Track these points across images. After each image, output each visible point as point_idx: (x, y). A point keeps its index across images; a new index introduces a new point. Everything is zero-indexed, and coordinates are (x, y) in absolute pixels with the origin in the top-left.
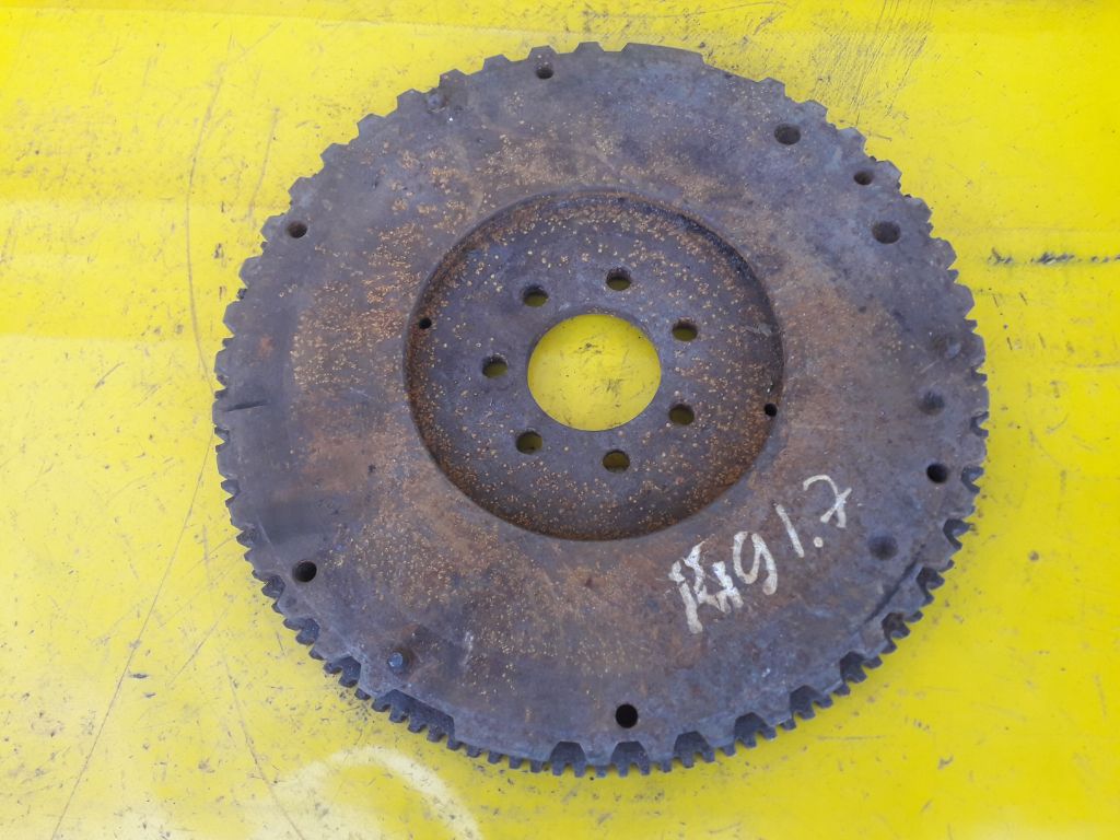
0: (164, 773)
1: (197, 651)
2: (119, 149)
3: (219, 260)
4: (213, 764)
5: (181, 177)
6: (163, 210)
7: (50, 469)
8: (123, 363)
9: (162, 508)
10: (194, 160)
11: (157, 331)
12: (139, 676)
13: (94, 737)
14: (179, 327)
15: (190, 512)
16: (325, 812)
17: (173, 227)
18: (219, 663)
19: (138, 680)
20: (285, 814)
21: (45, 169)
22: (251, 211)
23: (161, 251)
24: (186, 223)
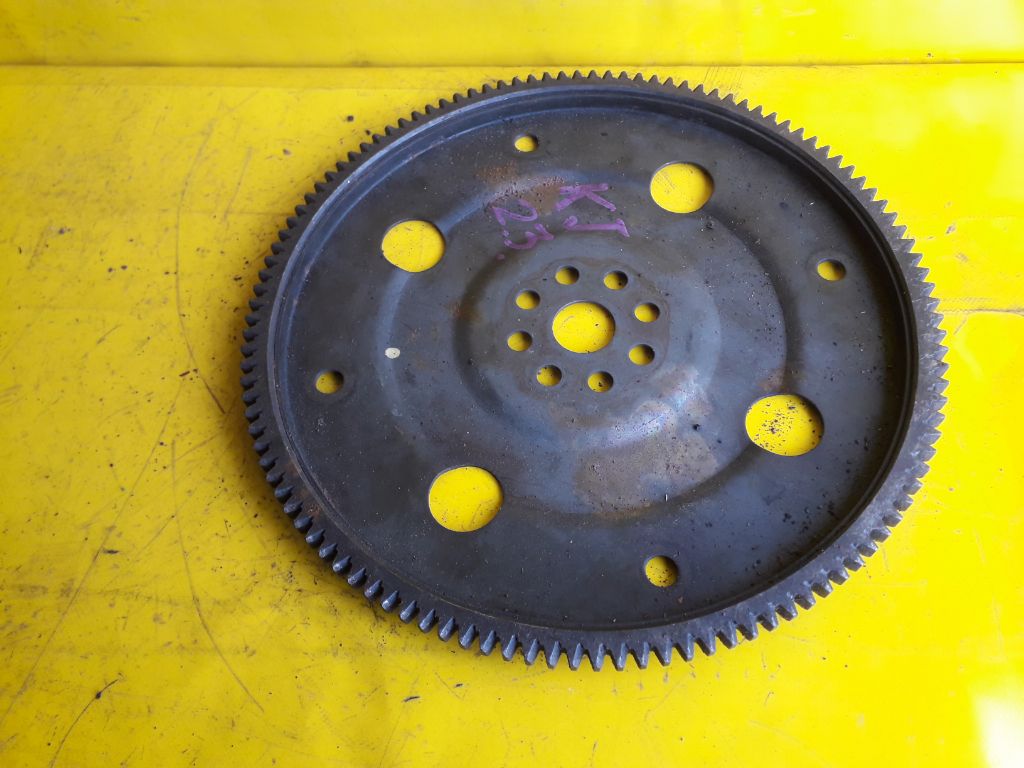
0: (125, 624)
1: (159, 533)
2: (130, 177)
4: (165, 618)
5: (175, 195)
6: (159, 218)
8: (121, 325)
9: (141, 429)
10: (186, 184)
11: (148, 302)
12: (111, 552)
14: (166, 301)
16: (254, 652)
17: (167, 229)
18: (176, 542)
19: (109, 555)
20: (221, 655)
22: (225, 216)
23: (156, 246)
24: (177, 227)
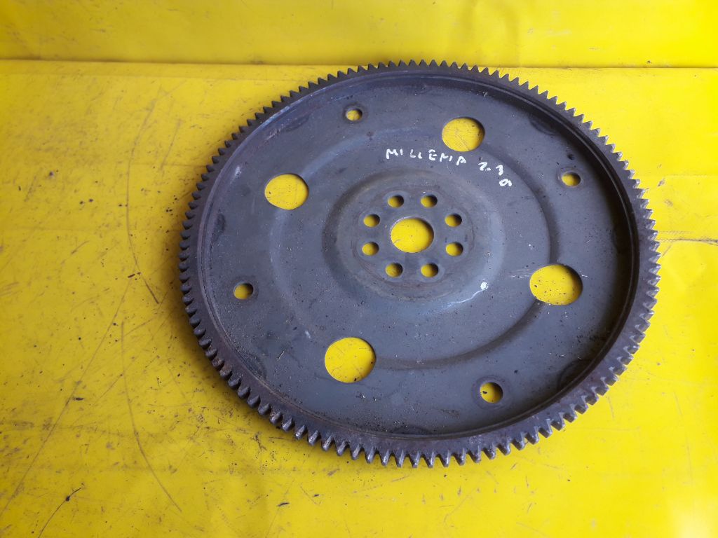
0: (87, 449)
1: (112, 386)
2: (97, 139)
3: (143, 191)
4: (115, 445)
5: (127, 152)
6: (116, 167)
7: (42, 294)
8: (88, 241)
9: (101, 314)
10: (135, 144)
11: (107, 226)
12: (79, 399)
13: (49, 432)
14: (119, 225)
15: (116, 316)
16: (175, 470)
17: (121, 175)
18: (123, 392)
19: (77, 402)
20: (153, 472)
21: (57, 149)
24: (128, 173)
